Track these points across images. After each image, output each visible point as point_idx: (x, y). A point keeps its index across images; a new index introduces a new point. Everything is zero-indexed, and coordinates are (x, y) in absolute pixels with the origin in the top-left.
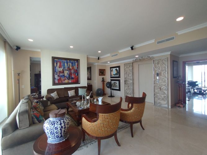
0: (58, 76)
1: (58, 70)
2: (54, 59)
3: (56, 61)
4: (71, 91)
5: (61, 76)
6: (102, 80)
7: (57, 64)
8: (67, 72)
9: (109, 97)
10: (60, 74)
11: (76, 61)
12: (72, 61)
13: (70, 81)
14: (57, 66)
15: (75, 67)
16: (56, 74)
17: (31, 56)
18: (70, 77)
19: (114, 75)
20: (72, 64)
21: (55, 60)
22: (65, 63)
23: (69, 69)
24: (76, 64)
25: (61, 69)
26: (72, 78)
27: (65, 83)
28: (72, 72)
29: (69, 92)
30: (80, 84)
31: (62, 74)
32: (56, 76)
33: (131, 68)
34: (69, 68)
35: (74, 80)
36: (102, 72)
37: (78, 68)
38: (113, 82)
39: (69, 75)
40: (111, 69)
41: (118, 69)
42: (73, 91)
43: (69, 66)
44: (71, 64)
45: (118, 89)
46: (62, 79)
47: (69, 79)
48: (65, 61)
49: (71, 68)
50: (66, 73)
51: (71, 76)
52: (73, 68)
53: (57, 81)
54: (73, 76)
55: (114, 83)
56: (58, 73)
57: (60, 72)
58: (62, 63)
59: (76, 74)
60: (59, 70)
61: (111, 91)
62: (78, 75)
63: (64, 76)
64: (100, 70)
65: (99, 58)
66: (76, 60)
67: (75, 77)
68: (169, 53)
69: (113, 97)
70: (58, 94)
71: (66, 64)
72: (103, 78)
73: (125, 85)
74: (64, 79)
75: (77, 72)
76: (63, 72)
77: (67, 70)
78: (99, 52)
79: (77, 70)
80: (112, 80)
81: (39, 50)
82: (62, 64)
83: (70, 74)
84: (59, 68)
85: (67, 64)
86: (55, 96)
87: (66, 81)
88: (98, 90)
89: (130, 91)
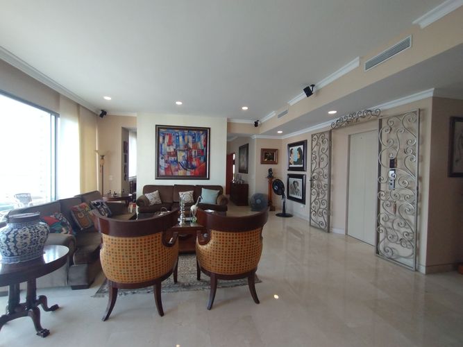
0: (166, 162)
1: (166, 150)
2: (159, 128)
3: (163, 134)
4: (184, 193)
5: (171, 162)
6: (267, 174)
7: (164, 138)
8: (183, 154)
9: (278, 215)
10: (170, 158)
11: (201, 132)
12: (193, 132)
13: (188, 173)
14: (164, 142)
15: (199, 144)
16: (162, 158)
17: (124, 126)
18: (188, 165)
19: (295, 163)
20: (193, 138)
21: (160, 130)
22: (178, 136)
23: (187, 149)
24: (203, 137)
25: (172, 149)
26: (193, 167)
27: (178, 176)
28: (193, 154)
29: (180, 193)
30: (209, 179)
31: (173, 158)
32: (162, 162)
33: (326, 146)
34: (186, 146)
35: (197, 170)
36: (269, 156)
37: (206, 146)
38: (292, 180)
39: (187, 161)
40: (290, 148)
41: (302, 147)
42: (188, 192)
43: (188, 142)
44: (191, 138)
45: (301, 198)
46: (173, 167)
47: (186, 167)
48: (180, 133)
49: (191, 145)
50: (181, 156)
51: (191, 163)
52: (195, 147)
53: (162, 172)
54: (194, 163)
55: (294, 182)
56: (166, 156)
57: (169, 154)
58: (173, 137)
59: (202, 160)
60: (168, 150)
61: (284, 203)
62: (205, 161)
63: (177, 161)
64: (263, 150)
65: (256, 123)
66: (201, 130)
67: (200, 164)
68: (429, 94)
69: (290, 216)
70: (161, 196)
71: (181, 138)
72: (270, 170)
73: (311, 190)
74: (176, 167)
75: (204, 154)
76: (175, 154)
77: (184, 151)
78: (245, 108)
79: (203, 150)
80: (290, 176)
81: (135, 115)
82: (173, 139)
83: (189, 159)
84: (169, 145)
85: (183, 138)
86: (152, 199)
87: (181, 173)
88: (258, 196)
89: (322, 207)
